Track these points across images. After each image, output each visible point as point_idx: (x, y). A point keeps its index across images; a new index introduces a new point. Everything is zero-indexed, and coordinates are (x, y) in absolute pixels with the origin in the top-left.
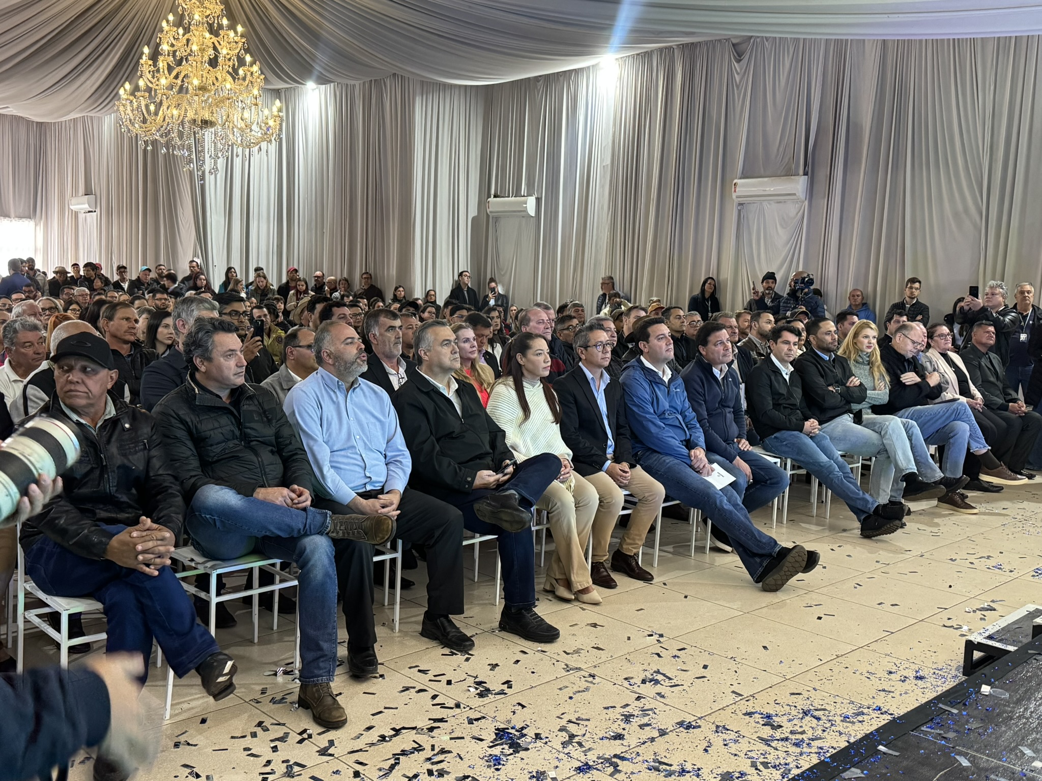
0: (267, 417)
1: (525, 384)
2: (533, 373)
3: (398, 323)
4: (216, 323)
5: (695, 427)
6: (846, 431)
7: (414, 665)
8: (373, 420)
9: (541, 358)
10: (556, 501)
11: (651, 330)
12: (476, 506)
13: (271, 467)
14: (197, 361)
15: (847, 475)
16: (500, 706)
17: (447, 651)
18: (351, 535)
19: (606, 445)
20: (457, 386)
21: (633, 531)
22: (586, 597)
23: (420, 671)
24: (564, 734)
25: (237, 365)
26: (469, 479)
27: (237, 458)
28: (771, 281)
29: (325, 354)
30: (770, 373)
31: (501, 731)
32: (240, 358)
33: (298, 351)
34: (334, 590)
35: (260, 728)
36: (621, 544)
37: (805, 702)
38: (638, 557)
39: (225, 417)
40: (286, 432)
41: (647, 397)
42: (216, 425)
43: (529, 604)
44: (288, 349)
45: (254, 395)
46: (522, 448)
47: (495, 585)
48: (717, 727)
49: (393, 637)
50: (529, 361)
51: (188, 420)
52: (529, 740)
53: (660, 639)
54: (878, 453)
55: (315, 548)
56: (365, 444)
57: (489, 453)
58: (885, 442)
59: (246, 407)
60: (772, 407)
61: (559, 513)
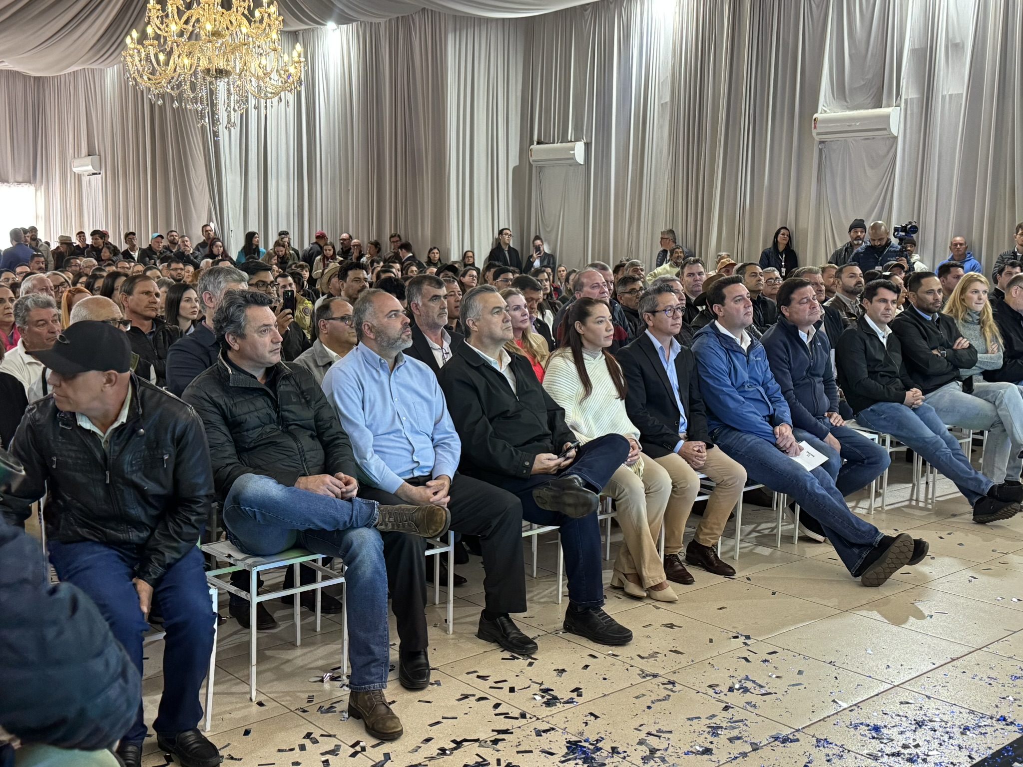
0: (305, 399)
1: (585, 356)
2: (594, 344)
3: (443, 291)
4: (248, 296)
5: (779, 401)
6: (954, 401)
7: (472, 670)
8: (419, 400)
9: (603, 326)
10: (623, 486)
11: (726, 291)
12: (536, 492)
13: (312, 453)
14: (230, 339)
15: (956, 451)
16: (570, 716)
17: (507, 654)
18: (401, 528)
19: (678, 423)
20: (510, 359)
21: (711, 519)
22: (659, 594)
23: (479, 677)
24: (644, 748)
25: (272, 342)
26: (527, 464)
27: (273, 444)
28: (859, 229)
29: (366, 327)
30: (865, 336)
31: (574, 745)
32: (275, 333)
33: (331, 324)
34: (384, 589)
35: (308, 740)
36: (697, 535)
37: (918, 712)
38: (717, 549)
39: (260, 399)
40: (325, 414)
41: (724, 367)
42: (252, 408)
43: (597, 602)
44: (321, 323)
45: (290, 375)
46: (584, 428)
47: (557, 581)
48: (818, 741)
49: (447, 639)
50: (589, 329)
51: (222, 403)
52: (605, 754)
53: (748, 641)
54: (992, 426)
55: (362, 543)
56: (412, 425)
57: (547, 435)
58: (1000, 413)
59: (283, 388)
60: (867, 376)
61: (627, 500)
